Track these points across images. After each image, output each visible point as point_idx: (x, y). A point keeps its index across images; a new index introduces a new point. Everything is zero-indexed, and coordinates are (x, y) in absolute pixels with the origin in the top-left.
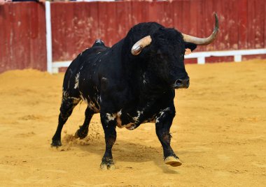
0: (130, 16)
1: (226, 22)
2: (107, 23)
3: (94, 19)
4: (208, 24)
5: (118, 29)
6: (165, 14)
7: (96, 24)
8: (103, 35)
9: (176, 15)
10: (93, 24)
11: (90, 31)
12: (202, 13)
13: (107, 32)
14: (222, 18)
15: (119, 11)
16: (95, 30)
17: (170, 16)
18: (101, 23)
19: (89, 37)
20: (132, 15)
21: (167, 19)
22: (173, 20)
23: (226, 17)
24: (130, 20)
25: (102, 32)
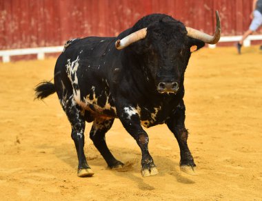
0: (42, 9)
1: (132, 16)
2: (20, 16)
3: (8, 12)
4: (116, 17)
5: (30, 21)
6: (75, 7)
7: (10, 17)
8: (16, 28)
9: (85, 8)
10: (7, 16)
11: (4, 23)
12: (109, 6)
13: (20, 25)
14: (129, 11)
15: (32, 5)
16: (9, 22)
17: (80, 9)
18: (15, 16)
19: (3, 29)
20: (44, 8)
21: (77, 12)
22: (83, 13)
23: (132, 10)
24: (42, 13)
25: (16, 25)
